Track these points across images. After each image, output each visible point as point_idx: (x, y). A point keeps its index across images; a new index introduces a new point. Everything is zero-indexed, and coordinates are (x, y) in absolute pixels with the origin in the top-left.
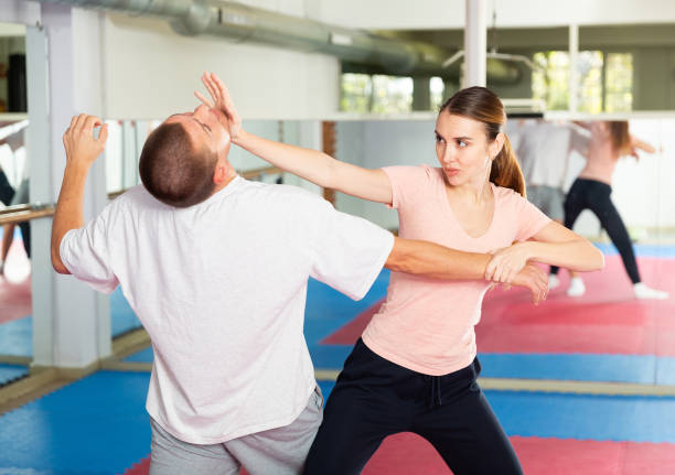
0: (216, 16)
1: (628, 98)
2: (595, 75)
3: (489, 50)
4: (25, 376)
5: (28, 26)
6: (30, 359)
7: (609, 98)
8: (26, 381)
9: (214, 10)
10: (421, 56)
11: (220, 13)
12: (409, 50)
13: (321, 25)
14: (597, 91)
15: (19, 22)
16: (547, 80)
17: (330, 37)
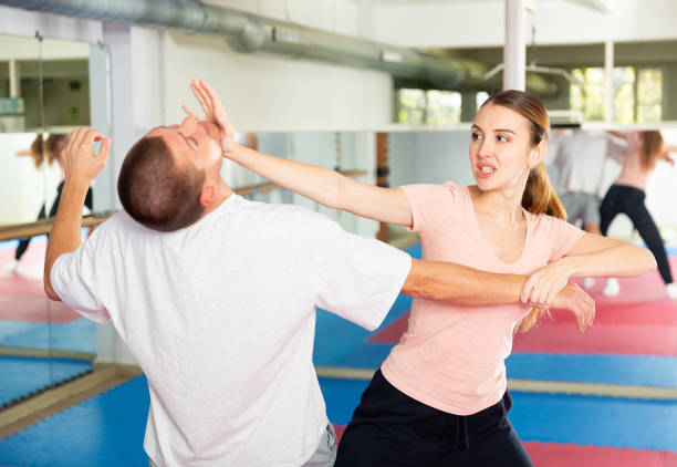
0: (270, 35)
1: (658, 110)
2: (628, 89)
3: (528, 64)
4: (89, 372)
5: (91, 45)
6: (94, 356)
7: (641, 109)
8: (88, 377)
9: (268, 29)
10: (467, 73)
11: (274, 31)
12: (457, 67)
13: (372, 44)
14: (629, 103)
15: (80, 40)
16: (584, 94)
17: (381, 55)
